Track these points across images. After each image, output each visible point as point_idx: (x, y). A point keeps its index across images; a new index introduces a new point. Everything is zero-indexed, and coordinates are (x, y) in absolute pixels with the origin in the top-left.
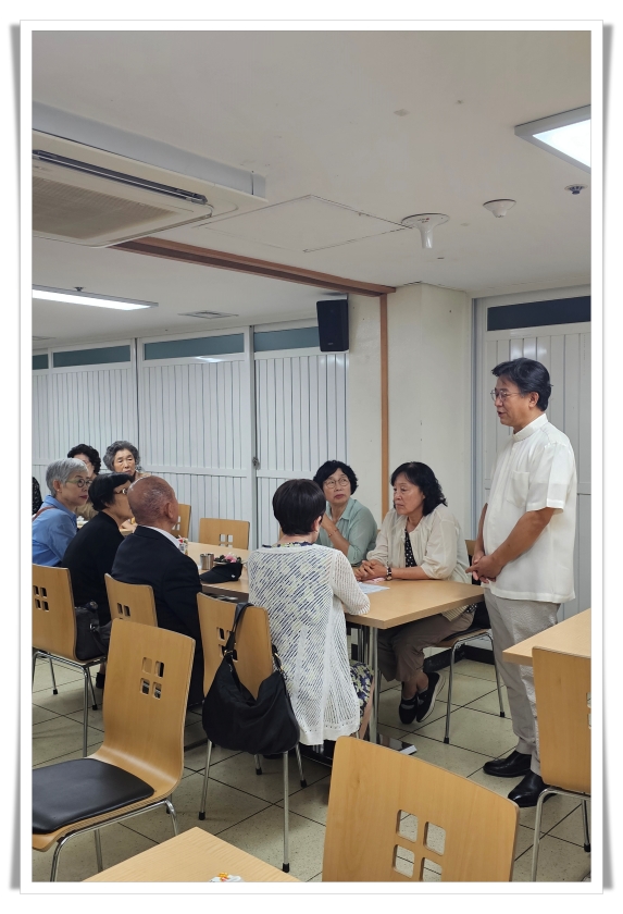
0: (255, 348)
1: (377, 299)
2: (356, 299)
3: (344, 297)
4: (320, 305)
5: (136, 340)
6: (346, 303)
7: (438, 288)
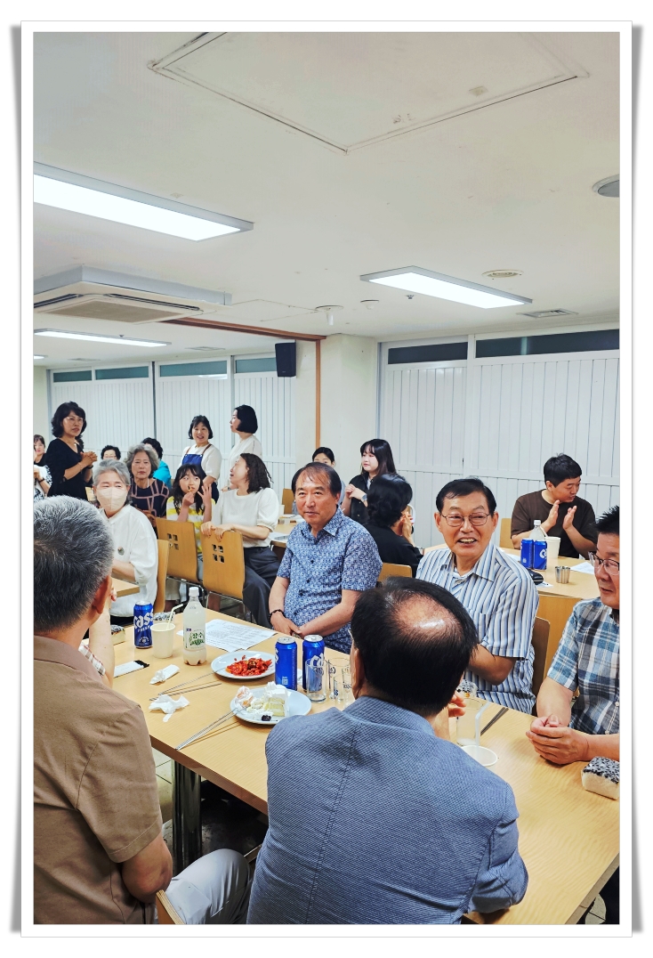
0: (235, 371)
1: (314, 343)
2: (301, 343)
3: (293, 341)
4: (277, 346)
5: (153, 363)
6: (294, 345)
7: (354, 336)
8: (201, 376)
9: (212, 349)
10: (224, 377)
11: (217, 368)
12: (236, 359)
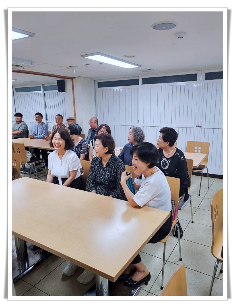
0: (44, 90)
1: (71, 80)
2: (66, 80)
3: (63, 79)
4: (58, 81)
5: (13, 87)
6: (64, 81)
7: (85, 77)
8: (32, 92)
9: (33, 82)
10: (41, 92)
11: (38, 89)
12: (44, 85)
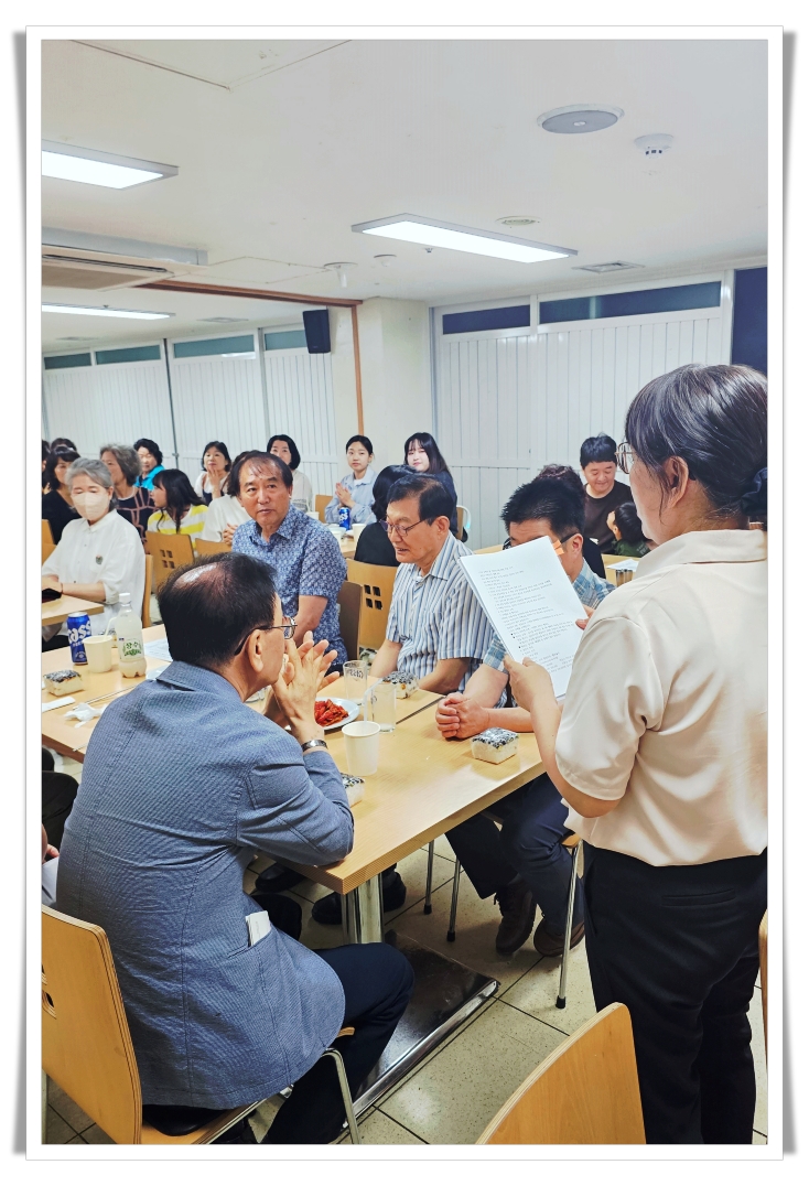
0: (264, 347)
1: (349, 311)
2: (333, 310)
3: (323, 308)
4: (306, 314)
5: (165, 340)
6: (326, 312)
7: (397, 299)
8: (224, 355)
9: (232, 320)
10: (253, 356)
11: (243, 344)
12: (265, 332)
